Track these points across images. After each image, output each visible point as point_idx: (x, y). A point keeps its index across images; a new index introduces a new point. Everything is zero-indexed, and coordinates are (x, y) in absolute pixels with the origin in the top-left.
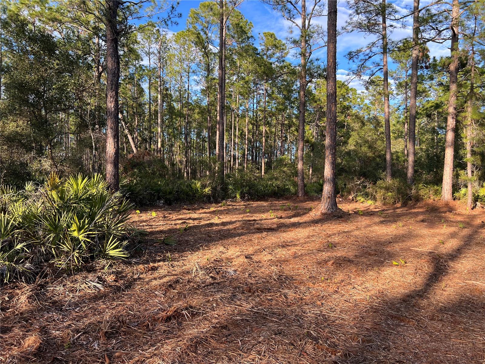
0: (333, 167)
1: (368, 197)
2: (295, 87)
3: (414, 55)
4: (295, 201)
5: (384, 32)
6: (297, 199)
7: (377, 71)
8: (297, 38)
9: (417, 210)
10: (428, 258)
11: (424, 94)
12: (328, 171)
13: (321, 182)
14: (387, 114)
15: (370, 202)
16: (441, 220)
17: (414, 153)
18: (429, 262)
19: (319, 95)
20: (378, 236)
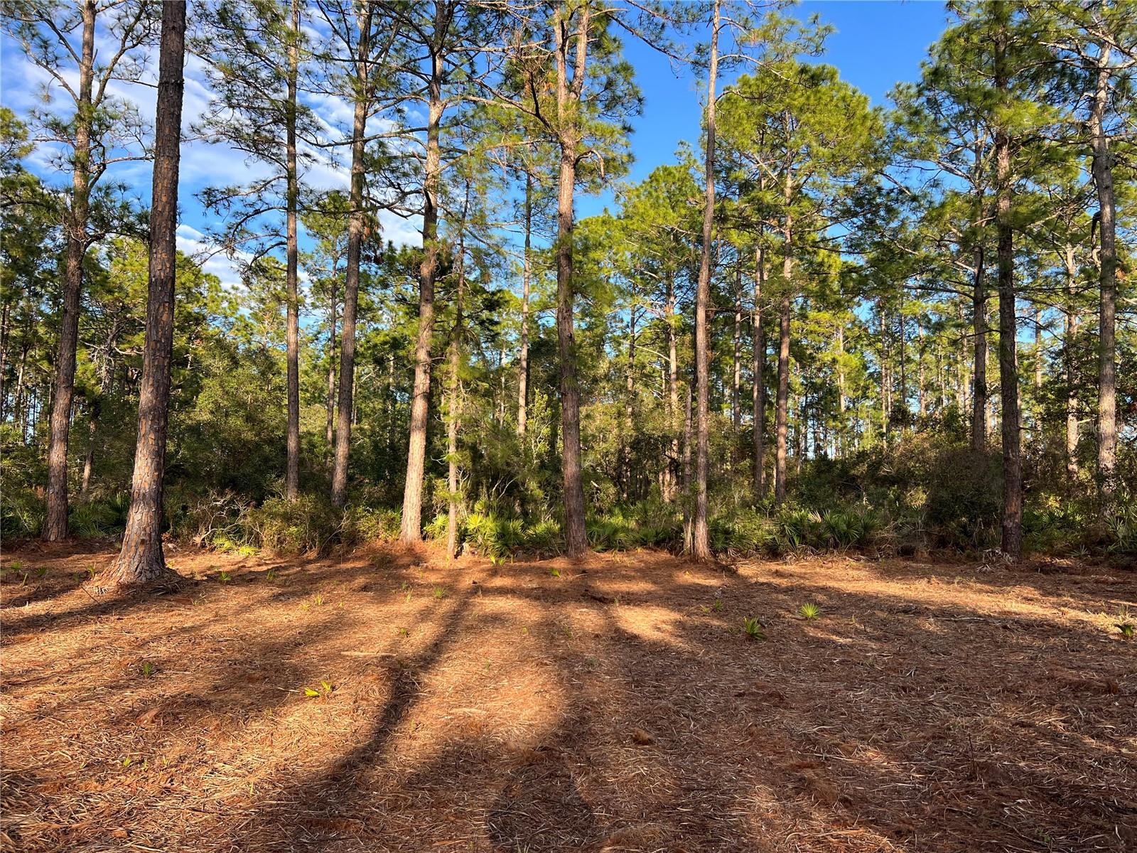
0: (158, 463)
1: (241, 537)
2: (48, 242)
3: (353, 230)
4: (34, 554)
5: (290, 165)
6: (43, 548)
7: (272, 247)
8: (66, 120)
9: (352, 565)
10: (380, 670)
11: (369, 315)
12: (143, 473)
13: (118, 501)
14: (293, 347)
15: (245, 550)
16: (400, 584)
17: (348, 439)
18: (381, 679)
19: (121, 275)
20: (269, 631)
